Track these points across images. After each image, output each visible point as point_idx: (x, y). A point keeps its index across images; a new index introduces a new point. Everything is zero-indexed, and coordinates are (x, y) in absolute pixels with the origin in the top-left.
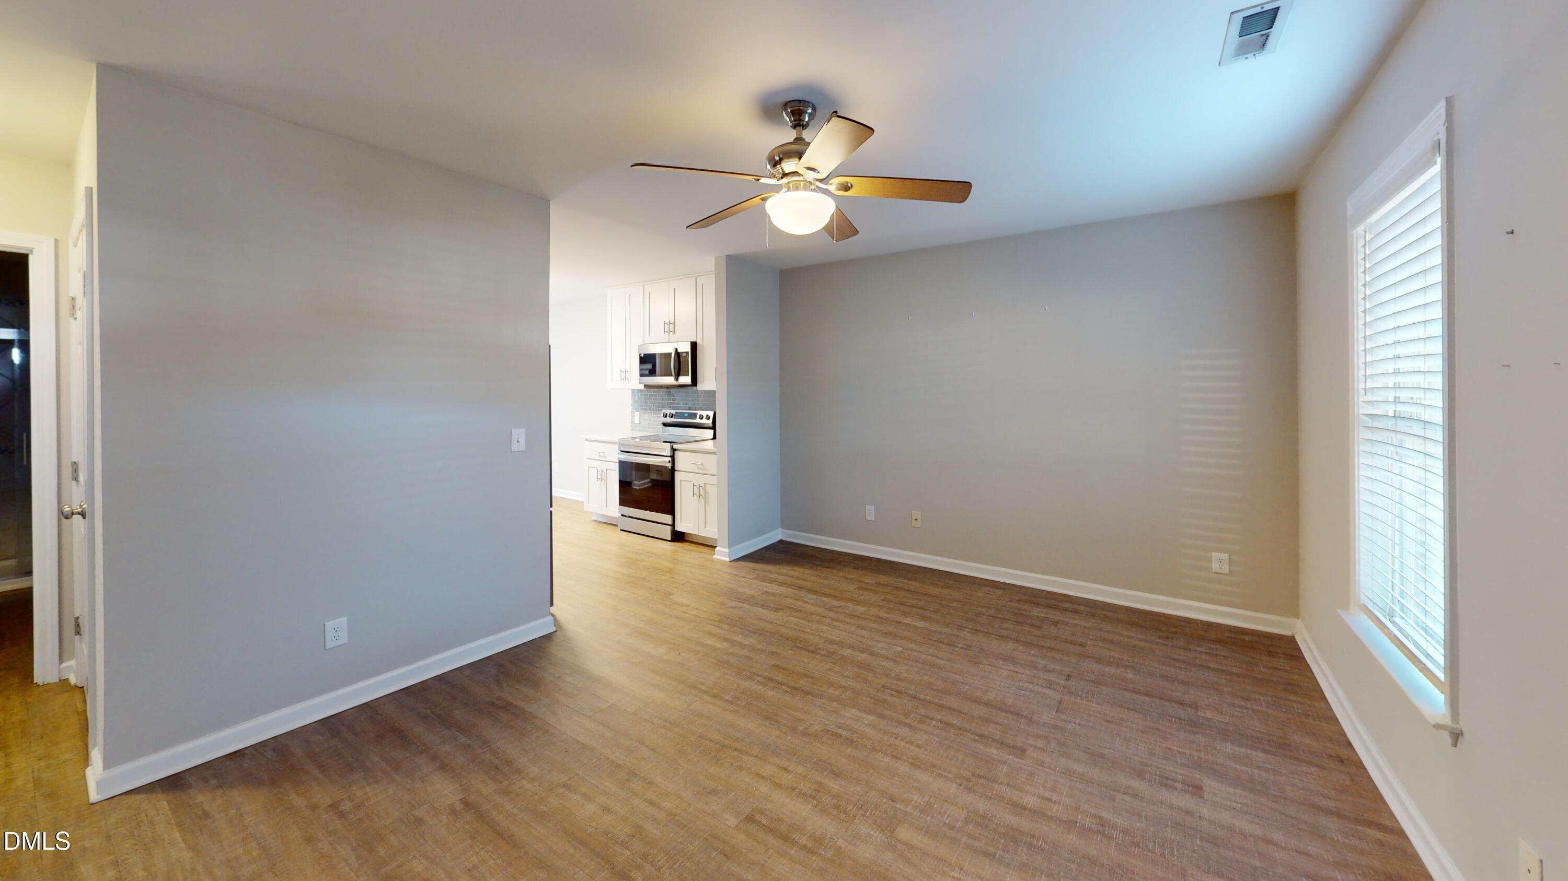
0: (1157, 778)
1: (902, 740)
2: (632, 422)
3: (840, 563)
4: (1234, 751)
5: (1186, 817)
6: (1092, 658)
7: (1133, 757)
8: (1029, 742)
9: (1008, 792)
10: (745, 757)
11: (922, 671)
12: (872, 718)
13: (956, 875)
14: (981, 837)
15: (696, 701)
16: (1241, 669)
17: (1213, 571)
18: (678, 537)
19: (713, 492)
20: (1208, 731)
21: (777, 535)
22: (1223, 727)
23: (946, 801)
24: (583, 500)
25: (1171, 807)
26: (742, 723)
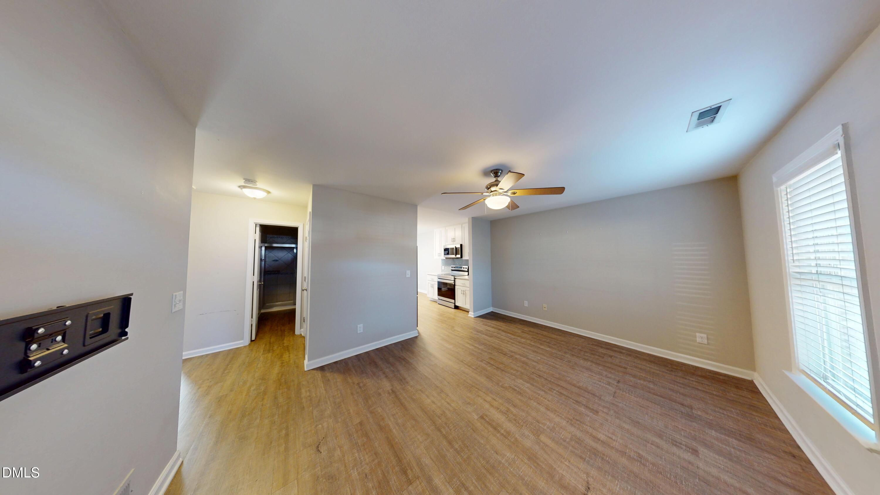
0: (670, 440)
1: (541, 397)
2: (442, 269)
3: (514, 322)
4: (717, 435)
5: (689, 465)
6: (631, 375)
7: (655, 426)
8: (600, 408)
9: (590, 430)
10: (480, 392)
11: (549, 369)
12: (528, 385)
13: (567, 464)
14: (578, 448)
15: (463, 367)
16: (718, 393)
17: (698, 342)
18: (456, 307)
19: (468, 293)
20: (699, 422)
21: (490, 309)
22: (709, 421)
23: (561, 428)
24: (426, 293)
25: (679, 457)
26: (479, 378)
